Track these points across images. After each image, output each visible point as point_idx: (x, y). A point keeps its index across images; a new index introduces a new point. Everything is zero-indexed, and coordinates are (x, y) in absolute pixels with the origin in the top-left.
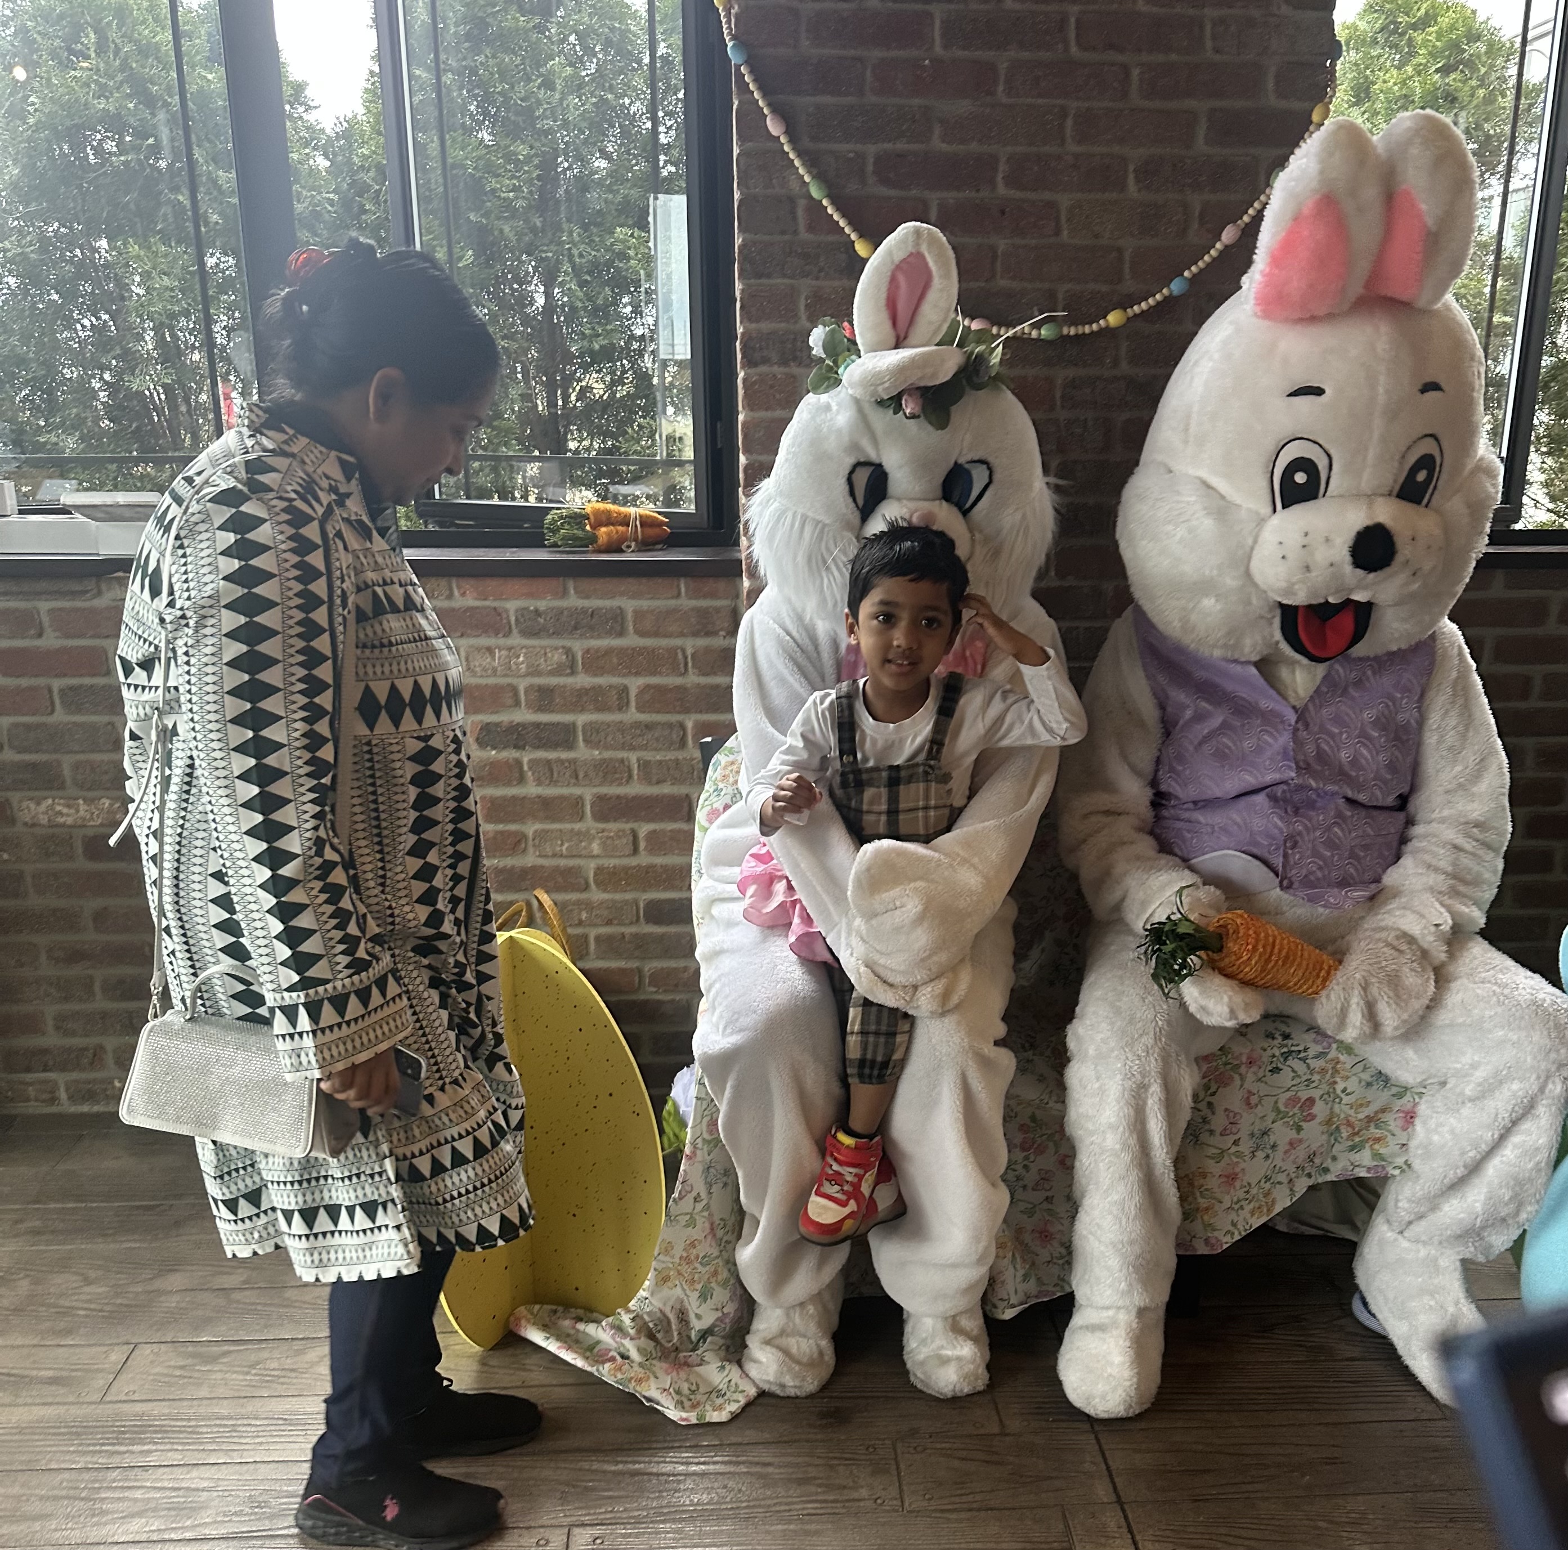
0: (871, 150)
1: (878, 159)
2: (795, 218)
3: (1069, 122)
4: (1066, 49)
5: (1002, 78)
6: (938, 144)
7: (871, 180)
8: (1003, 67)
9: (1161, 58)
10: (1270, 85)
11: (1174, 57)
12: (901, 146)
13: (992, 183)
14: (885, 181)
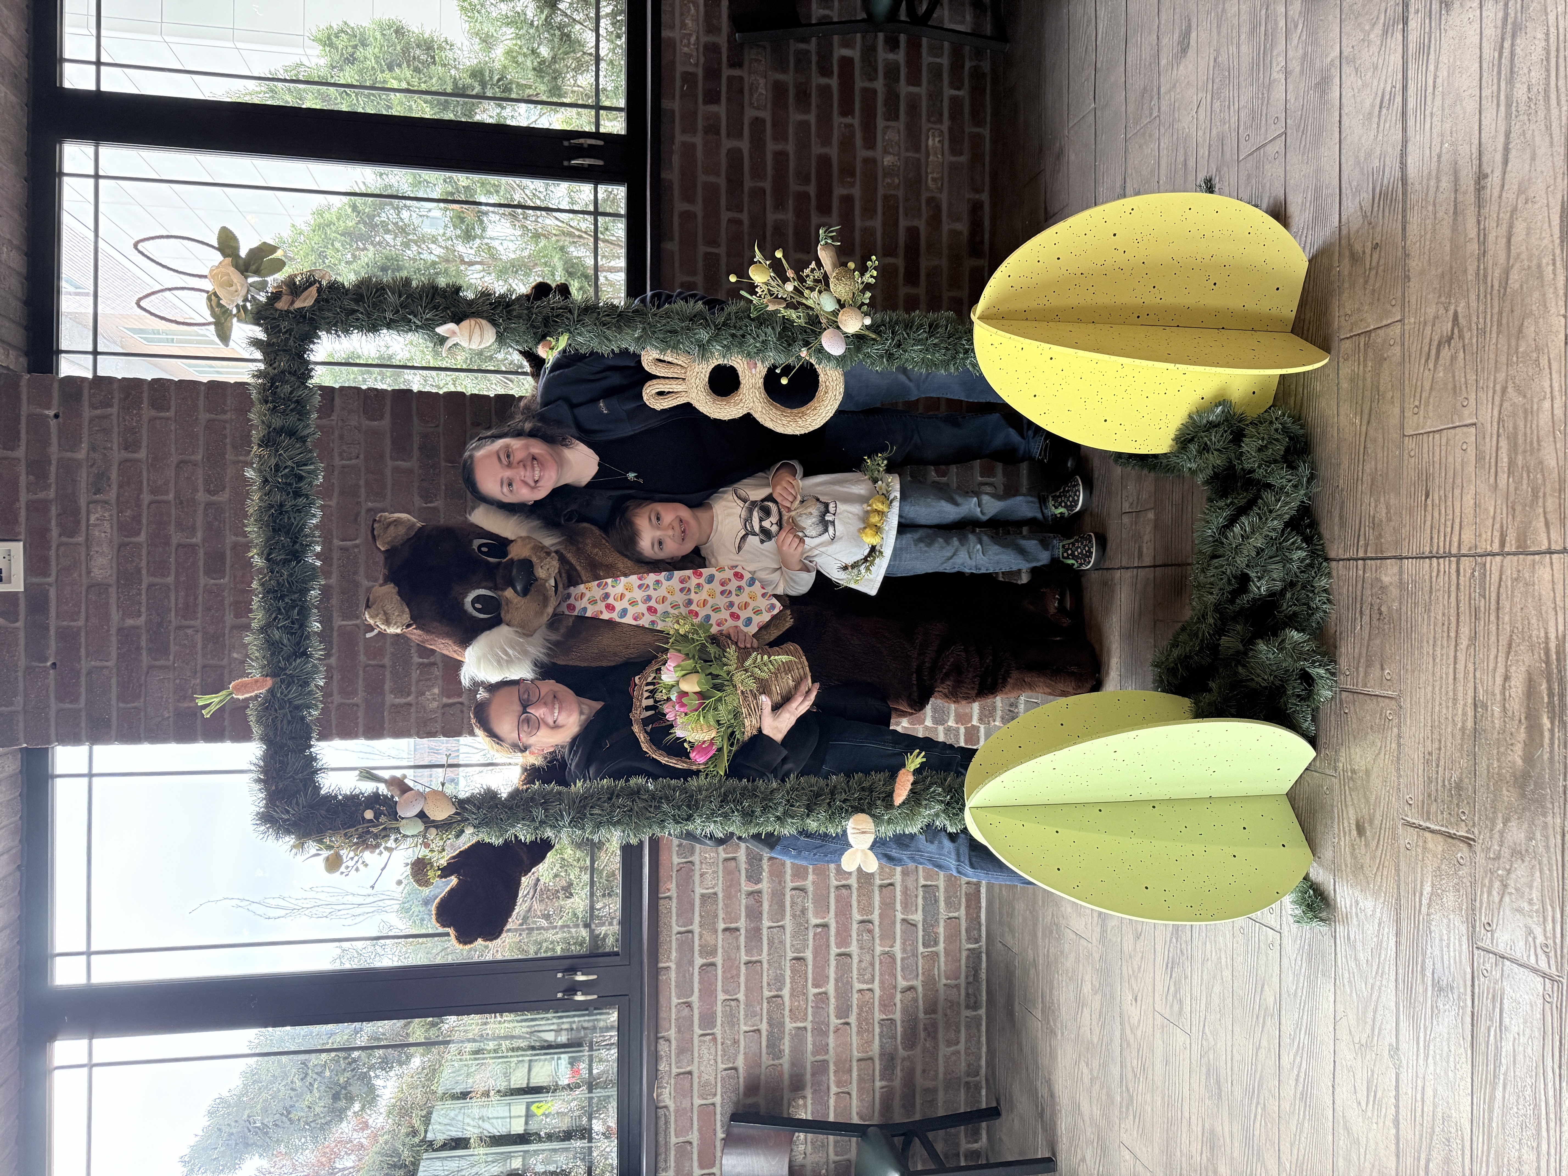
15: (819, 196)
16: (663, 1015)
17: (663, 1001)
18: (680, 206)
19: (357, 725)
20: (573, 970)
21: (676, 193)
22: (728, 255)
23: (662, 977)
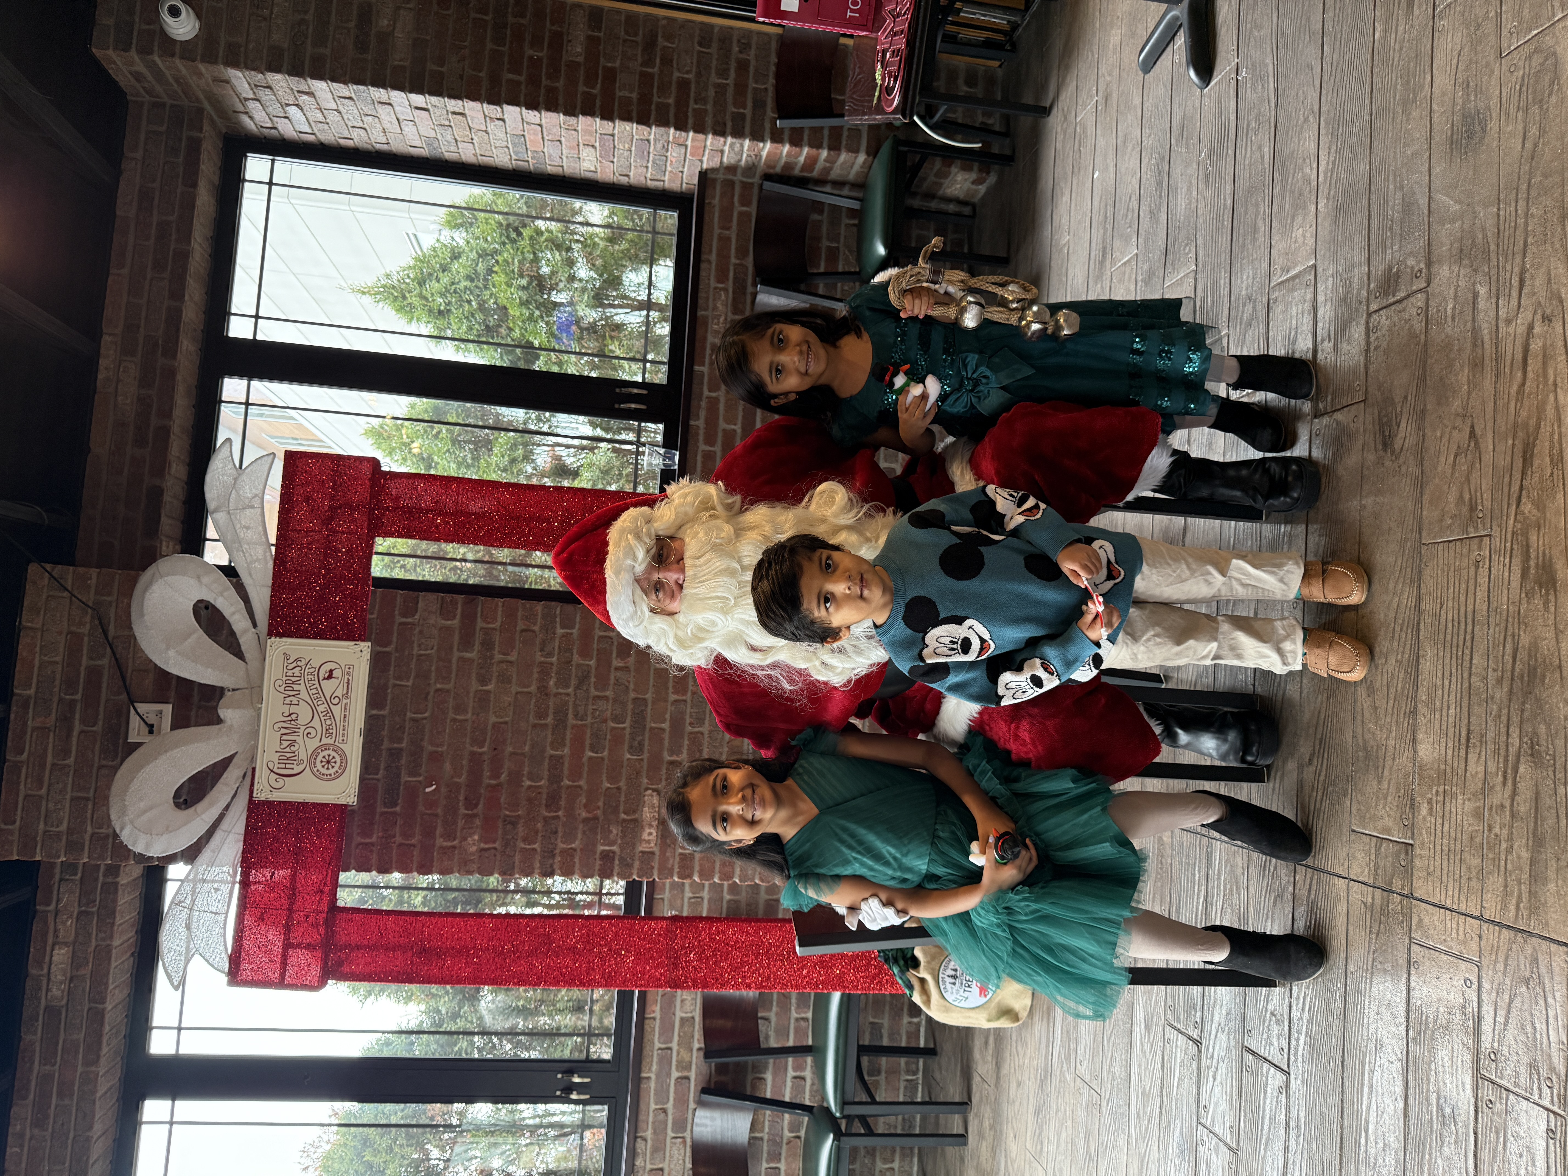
0: (463, 811)
1: (466, 809)
2: (489, 849)
3: (458, 717)
4: (425, 718)
5: (434, 749)
6: (462, 779)
7: (475, 811)
8: (430, 748)
9: (433, 674)
10: (449, 622)
11: (433, 668)
12: (461, 798)
13: (481, 754)
14: (476, 805)
16: (642, 1117)
17: (642, 1106)
18: (703, 447)
19: (412, 861)
20: (570, 1072)
21: (701, 438)
23: (643, 1086)
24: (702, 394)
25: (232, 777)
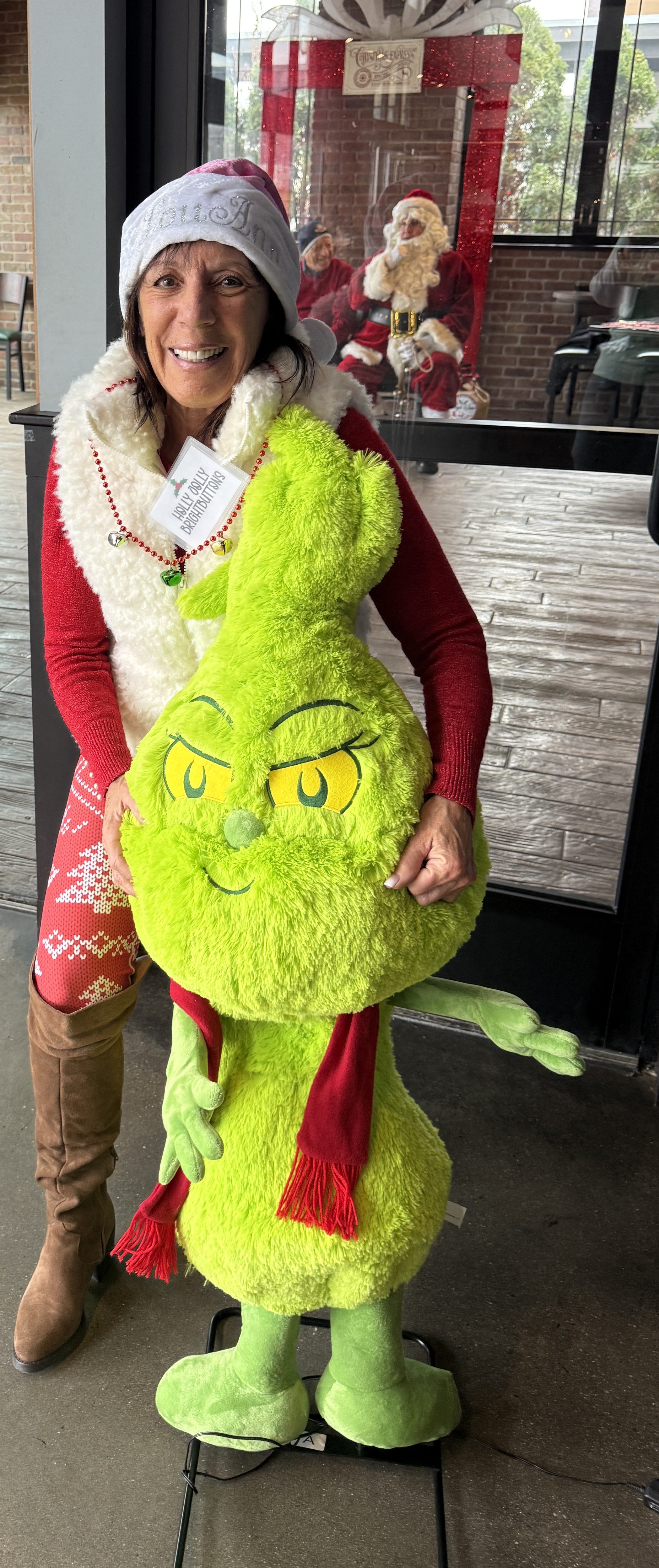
1: (344, 145)
3: (390, 135)
5: (374, 124)
6: (359, 141)
7: (343, 149)
10: (439, 125)
11: (416, 119)
12: (350, 141)
14: (346, 150)
15: (550, 328)
18: (548, 259)
19: (319, 119)
21: (554, 258)
22: (524, 283)
24: (580, 256)
25: (358, 27)
